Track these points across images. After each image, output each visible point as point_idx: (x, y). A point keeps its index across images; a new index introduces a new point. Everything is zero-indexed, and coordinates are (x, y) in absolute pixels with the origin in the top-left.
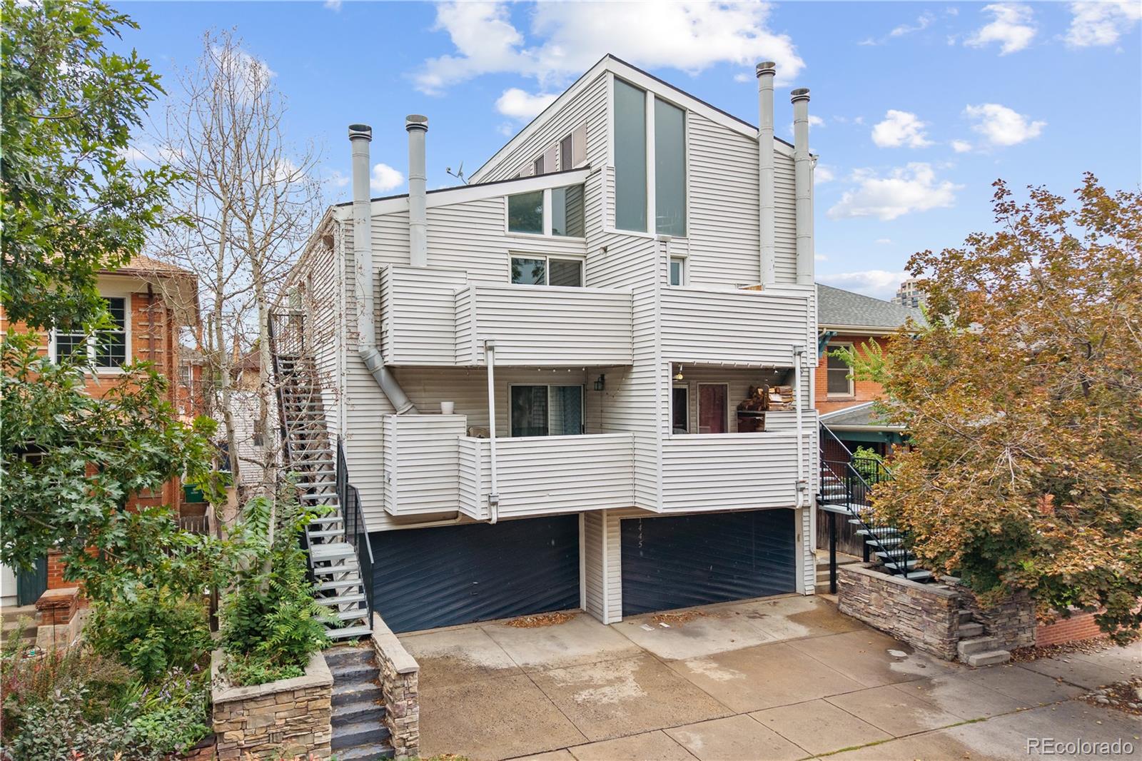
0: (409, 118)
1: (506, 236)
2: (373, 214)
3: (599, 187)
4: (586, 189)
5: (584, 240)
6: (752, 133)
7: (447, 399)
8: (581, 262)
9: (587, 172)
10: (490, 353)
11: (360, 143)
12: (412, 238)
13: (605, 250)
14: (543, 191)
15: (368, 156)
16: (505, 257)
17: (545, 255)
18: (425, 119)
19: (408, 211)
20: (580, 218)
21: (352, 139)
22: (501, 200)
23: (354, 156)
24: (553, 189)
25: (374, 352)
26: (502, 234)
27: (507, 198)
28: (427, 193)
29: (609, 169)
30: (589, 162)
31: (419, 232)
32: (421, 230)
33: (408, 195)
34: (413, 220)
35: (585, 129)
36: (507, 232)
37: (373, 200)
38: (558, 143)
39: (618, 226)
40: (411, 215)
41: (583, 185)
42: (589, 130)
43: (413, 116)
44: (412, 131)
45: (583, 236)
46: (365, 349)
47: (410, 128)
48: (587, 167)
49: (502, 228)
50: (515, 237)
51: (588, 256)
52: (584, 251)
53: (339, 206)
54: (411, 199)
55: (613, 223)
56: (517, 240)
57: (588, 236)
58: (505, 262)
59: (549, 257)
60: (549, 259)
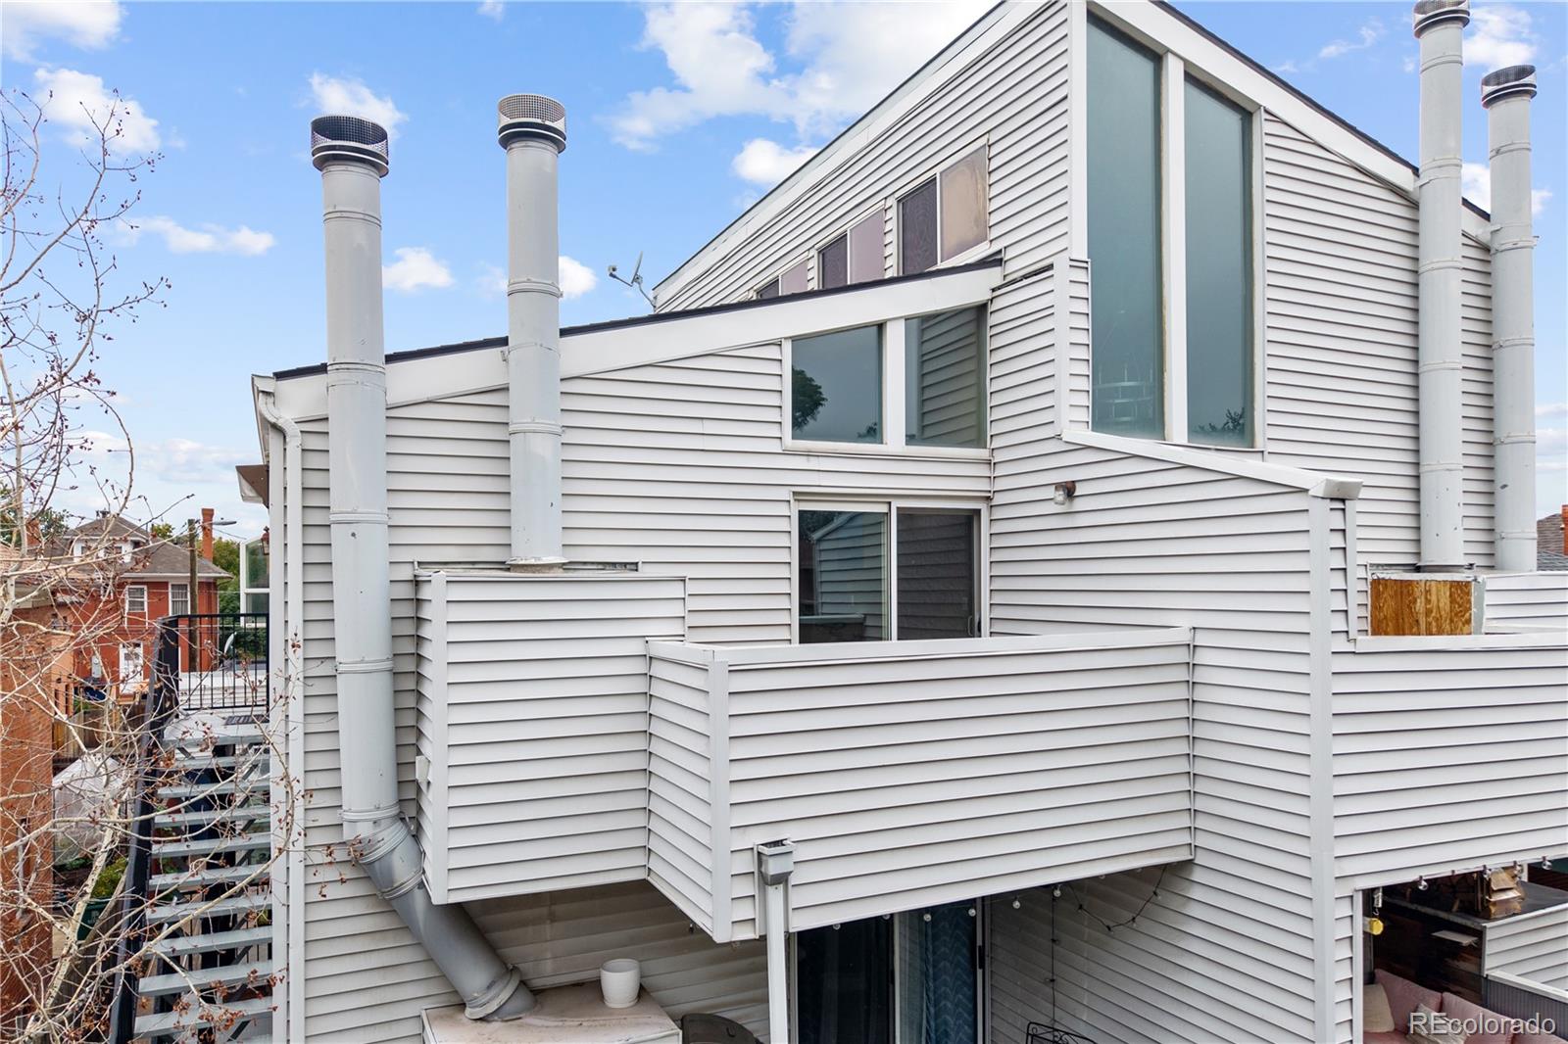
0: (506, 107)
1: (786, 453)
2: (392, 400)
3: (1047, 313)
4: (992, 320)
5: (983, 453)
6: (1401, 176)
7: (621, 950)
8: (978, 512)
9: (993, 276)
10: (775, 895)
11: (349, 179)
12: (514, 468)
13: (1069, 490)
14: (880, 326)
15: (373, 221)
16: (783, 509)
17: (886, 499)
18: (557, 112)
19: (505, 389)
20: (971, 393)
21: (322, 163)
22: (772, 352)
23: (328, 217)
24: (907, 319)
25: (392, 837)
26: (775, 446)
27: (787, 346)
28: (564, 332)
29: (1076, 265)
30: (995, 247)
31: (537, 452)
32: (544, 448)
33: (504, 342)
34: (518, 418)
35: (978, 164)
36: (789, 442)
37: (391, 359)
38: (892, 201)
39: (1102, 419)
40: (513, 398)
41: (981, 310)
42: (994, 164)
43: (520, 99)
44: (518, 148)
45: (979, 441)
46: (364, 831)
47: (511, 137)
48: (994, 261)
49: (774, 431)
50: (808, 454)
51: (998, 499)
52: (984, 485)
53: (280, 376)
54: (514, 351)
55: (1086, 416)
56: (814, 463)
57: (997, 443)
58: (783, 525)
59: (896, 504)
60: (898, 508)
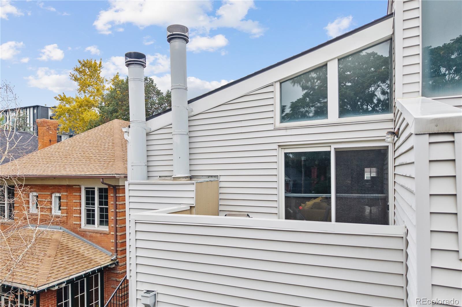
1: (276, 129)
5: (389, 116)
8: (388, 147)
14: (327, 65)
17: (329, 144)
22: (270, 89)
26: (271, 127)
27: (278, 85)
36: (278, 124)
41: (391, 41)
47: (170, 39)
49: (271, 121)
50: (286, 129)
56: (289, 132)
57: (395, 110)
59: (333, 146)
60: (335, 148)
